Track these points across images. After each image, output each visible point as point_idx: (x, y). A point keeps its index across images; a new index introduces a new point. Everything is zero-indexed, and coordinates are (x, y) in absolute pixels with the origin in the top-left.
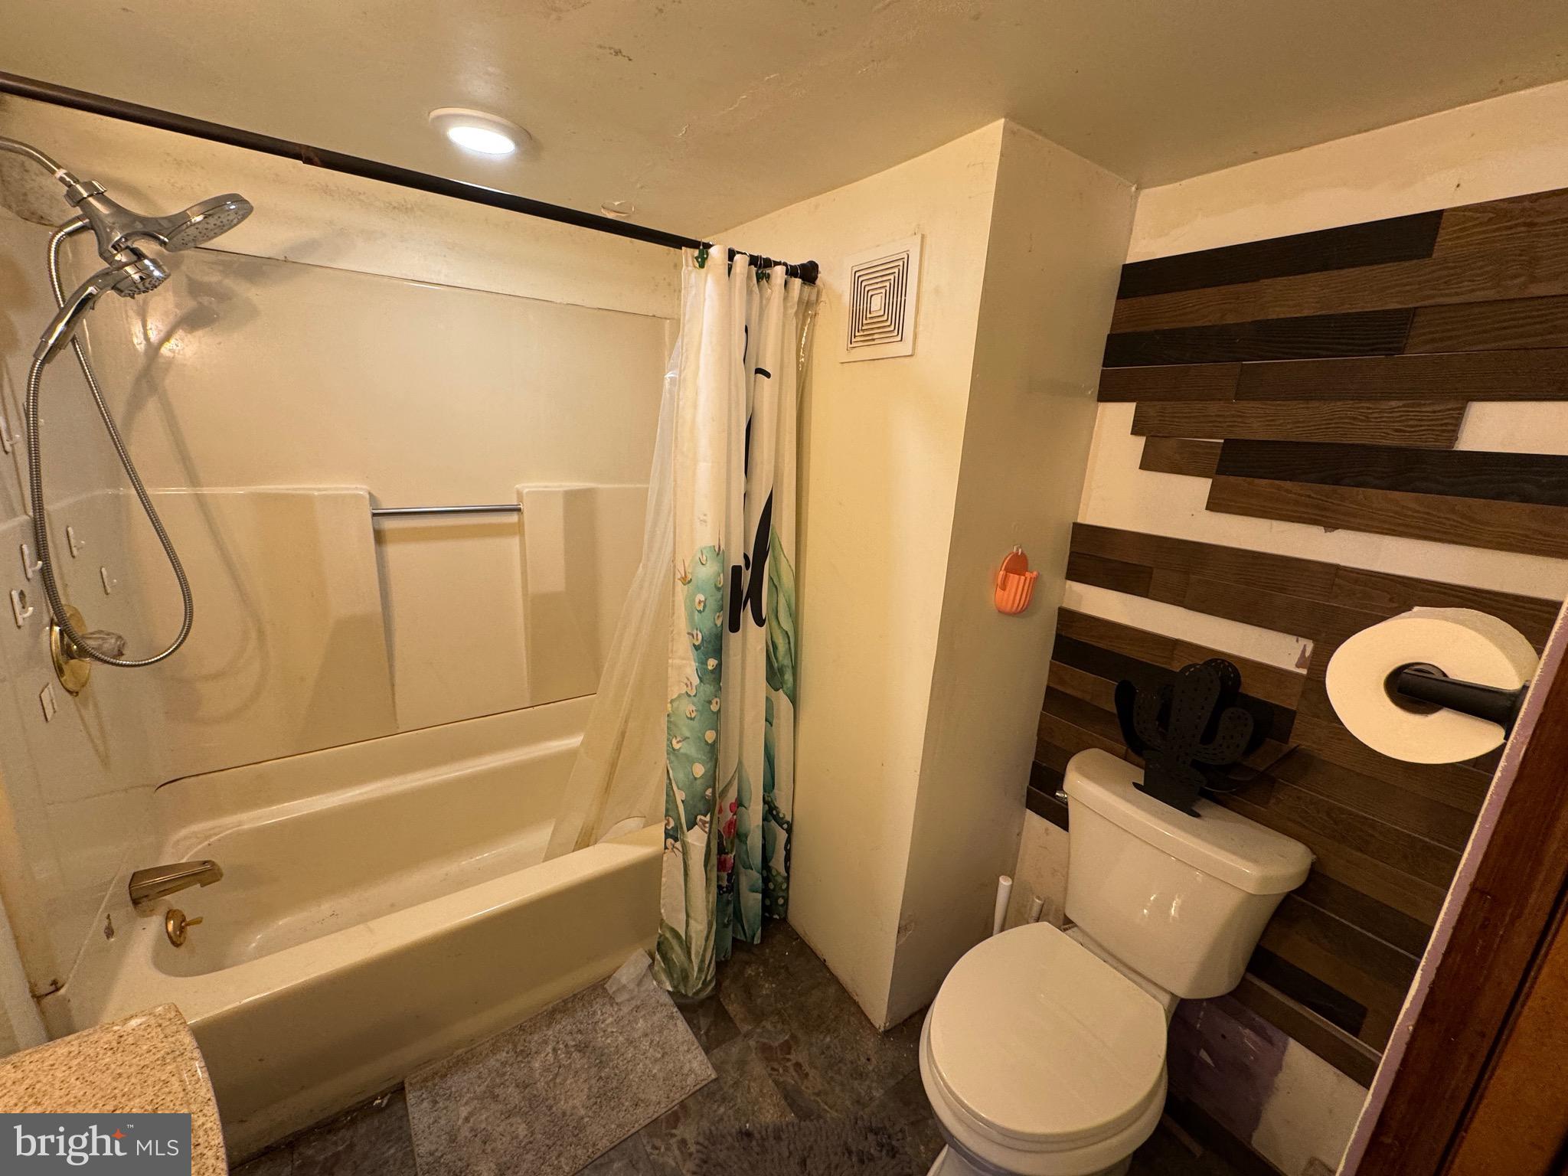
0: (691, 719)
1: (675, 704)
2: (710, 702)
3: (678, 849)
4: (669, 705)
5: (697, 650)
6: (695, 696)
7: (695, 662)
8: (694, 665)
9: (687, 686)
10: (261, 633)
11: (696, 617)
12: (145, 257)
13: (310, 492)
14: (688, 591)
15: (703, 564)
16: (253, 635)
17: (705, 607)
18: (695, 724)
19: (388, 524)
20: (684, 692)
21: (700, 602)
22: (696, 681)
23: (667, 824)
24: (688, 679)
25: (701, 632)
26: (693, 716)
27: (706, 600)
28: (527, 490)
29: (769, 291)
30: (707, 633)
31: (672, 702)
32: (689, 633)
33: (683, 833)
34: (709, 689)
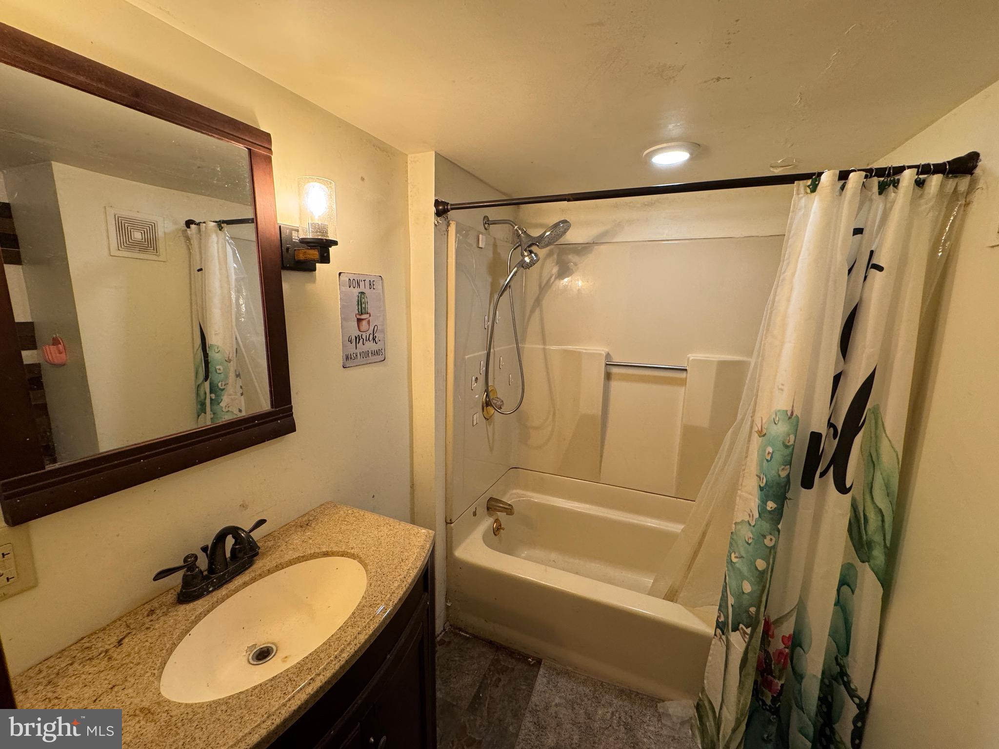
0: (748, 543)
1: (739, 527)
2: (764, 537)
3: (723, 640)
4: (734, 526)
5: (761, 491)
6: (754, 526)
7: (758, 499)
8: (757, 501)
9: (750, 516)
10: (554, 414)
11: (764, 464)
12: (533, 253)
13: (582, 350)
14: (762, 441)
15: (775, 423)
16: (552, 413)
17: (771, 457)
18: (750, 548)
19: (614, 370)
20: (746, 520)
21: (769, 453)
22: (756, 515)
23: (719, 617)
24: (751, 511)
25: (766, 477)
26: (749, 542)
27: (773, 452)
28: (693, 358)
29: (893, 194)
30: (770, 479)
31: (736, 524)
32: (757, 475)
33: (728, 631)
34: (766, 526)
